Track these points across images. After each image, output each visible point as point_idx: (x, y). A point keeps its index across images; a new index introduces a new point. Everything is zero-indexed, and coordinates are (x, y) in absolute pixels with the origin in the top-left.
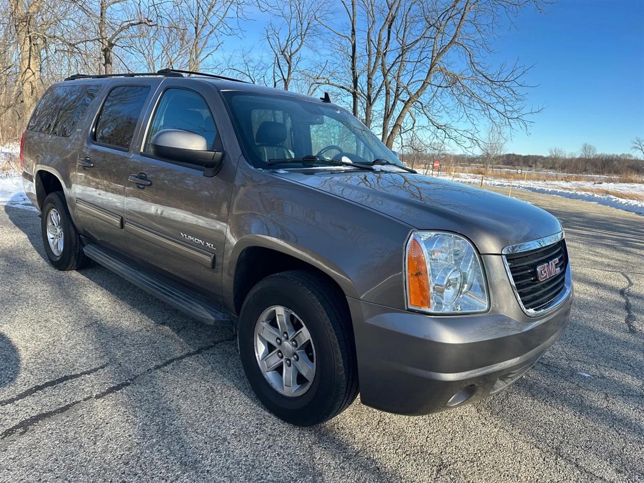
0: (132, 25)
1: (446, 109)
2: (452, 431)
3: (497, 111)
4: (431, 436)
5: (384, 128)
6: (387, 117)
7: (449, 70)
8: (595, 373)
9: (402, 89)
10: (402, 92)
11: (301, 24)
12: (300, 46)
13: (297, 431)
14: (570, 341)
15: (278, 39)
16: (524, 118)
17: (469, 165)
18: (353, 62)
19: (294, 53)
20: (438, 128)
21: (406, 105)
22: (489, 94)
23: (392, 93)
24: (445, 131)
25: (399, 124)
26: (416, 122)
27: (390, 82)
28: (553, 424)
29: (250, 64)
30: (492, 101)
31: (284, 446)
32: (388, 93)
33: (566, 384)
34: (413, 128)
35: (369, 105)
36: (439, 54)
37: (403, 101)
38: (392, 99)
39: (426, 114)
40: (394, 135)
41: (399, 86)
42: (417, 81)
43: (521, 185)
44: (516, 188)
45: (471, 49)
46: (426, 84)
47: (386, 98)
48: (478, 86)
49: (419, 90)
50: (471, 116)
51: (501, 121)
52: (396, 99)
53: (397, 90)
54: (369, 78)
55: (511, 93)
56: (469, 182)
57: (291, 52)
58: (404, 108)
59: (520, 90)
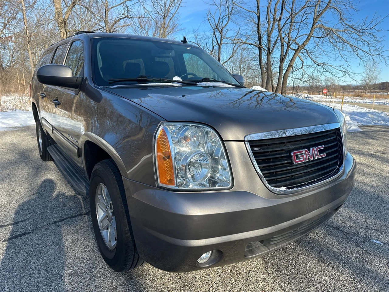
0: (121, 19)
1: (325, 52)
2: (234, 283)
3: (363, 51)
4: (215, 286)
5: (280, 68)
6: (282, 60)
7: (326, 26)
8: (387, 241)
9: (292, 41)
10: (291, 44)
11: (228, 9)
12: (228, 22)
13: (115, 274)
14: (375, 214)
15: (214, 19)
16: (384, 54)
17: (354, 91)
18: (258, 27)
19: (224, 27)
20: (318, 66)
21: (295, 52)
22: (357, 40)
23: (285, 45)
24: (323, 67)
25: (292, 65)
26: (304, 63)
27: (284, 38)
28: (326, 284)
29: (198, 37)
30: (359, 44)
31: (98, 285)
32: (282, 45)
33: (355, 249)
34: (302, 67)
35: (268, 54)
36: (318, 16)
37: (294, 50)
38: (285, 49)
39: (310, 57)
40: (288, 72)
41: (289, 40)
42: (302, 35)
43: (386, 102)
44: (382, 104)
45: (341, 10)
46: (310, 37)
47: (281, 48)
48: (348, 35)
49: (305, 41)
50: (345, 56)
51: (366, 57)
52: (288, 48)
53: (289, 43)
54: (268, 37)
55: (372, 36)
56: (347, 102)
57: (222, 26)
58: (295, 54)
59: (378, 35)
